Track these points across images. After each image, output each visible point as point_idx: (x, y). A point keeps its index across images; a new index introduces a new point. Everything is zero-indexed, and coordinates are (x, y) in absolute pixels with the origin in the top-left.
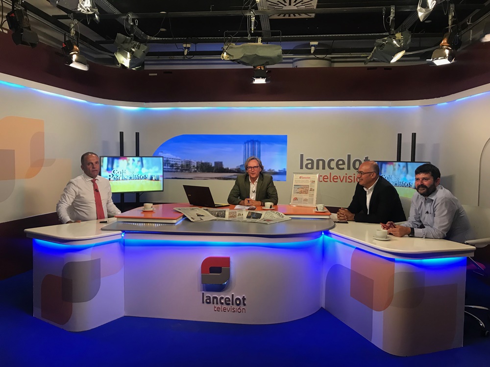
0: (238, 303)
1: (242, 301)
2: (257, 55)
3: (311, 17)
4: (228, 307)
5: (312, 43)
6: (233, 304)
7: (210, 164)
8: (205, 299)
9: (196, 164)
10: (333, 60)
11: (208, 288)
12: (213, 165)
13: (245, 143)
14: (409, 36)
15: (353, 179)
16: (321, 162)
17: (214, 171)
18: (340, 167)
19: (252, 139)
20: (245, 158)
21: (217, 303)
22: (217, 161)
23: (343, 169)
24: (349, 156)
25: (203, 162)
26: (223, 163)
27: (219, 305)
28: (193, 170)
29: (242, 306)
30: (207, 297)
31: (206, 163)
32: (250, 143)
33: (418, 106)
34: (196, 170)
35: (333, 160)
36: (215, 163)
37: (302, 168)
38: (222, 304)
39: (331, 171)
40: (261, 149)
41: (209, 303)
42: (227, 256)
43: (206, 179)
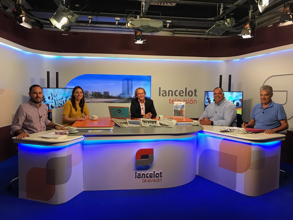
0: (157, 176)
1: (160, 175)
2: (149, 26)
3: (173, 6)
4: (152, 179)
5: (168, 21)
6: (154, 177)
7: (101, 93)
8: (137, 175)
9: (91, 93)
10: (174, 32)
11: (138, 168)
12: (103, 94)
13: (123, 80)
14: (234, 21)
15: (188, 101)
16: (170, 92)
17: (103, 97)
18: (181, 94)
19: (127, 78)
20: (123, 89)
21: (144, 178)
22: (105, 91)
23: (183, 96)
24: (186, 88)
25: (96, 91)
26: (109, 93)
27: (146, 178)
28: (90, 97)
29: (160, 178)
30: (138, 174)
31: (98, 93)
32: (126, 80)
33: (222, 61)
34: (91, 97)
35: (177, 91)
36: (104, 92)
37: (160, 95)
38: (147, 177)
39: (176, 97)
40: (133, 84)
41: (140, 177)
42: (151, 148)
43: (98, 102)
